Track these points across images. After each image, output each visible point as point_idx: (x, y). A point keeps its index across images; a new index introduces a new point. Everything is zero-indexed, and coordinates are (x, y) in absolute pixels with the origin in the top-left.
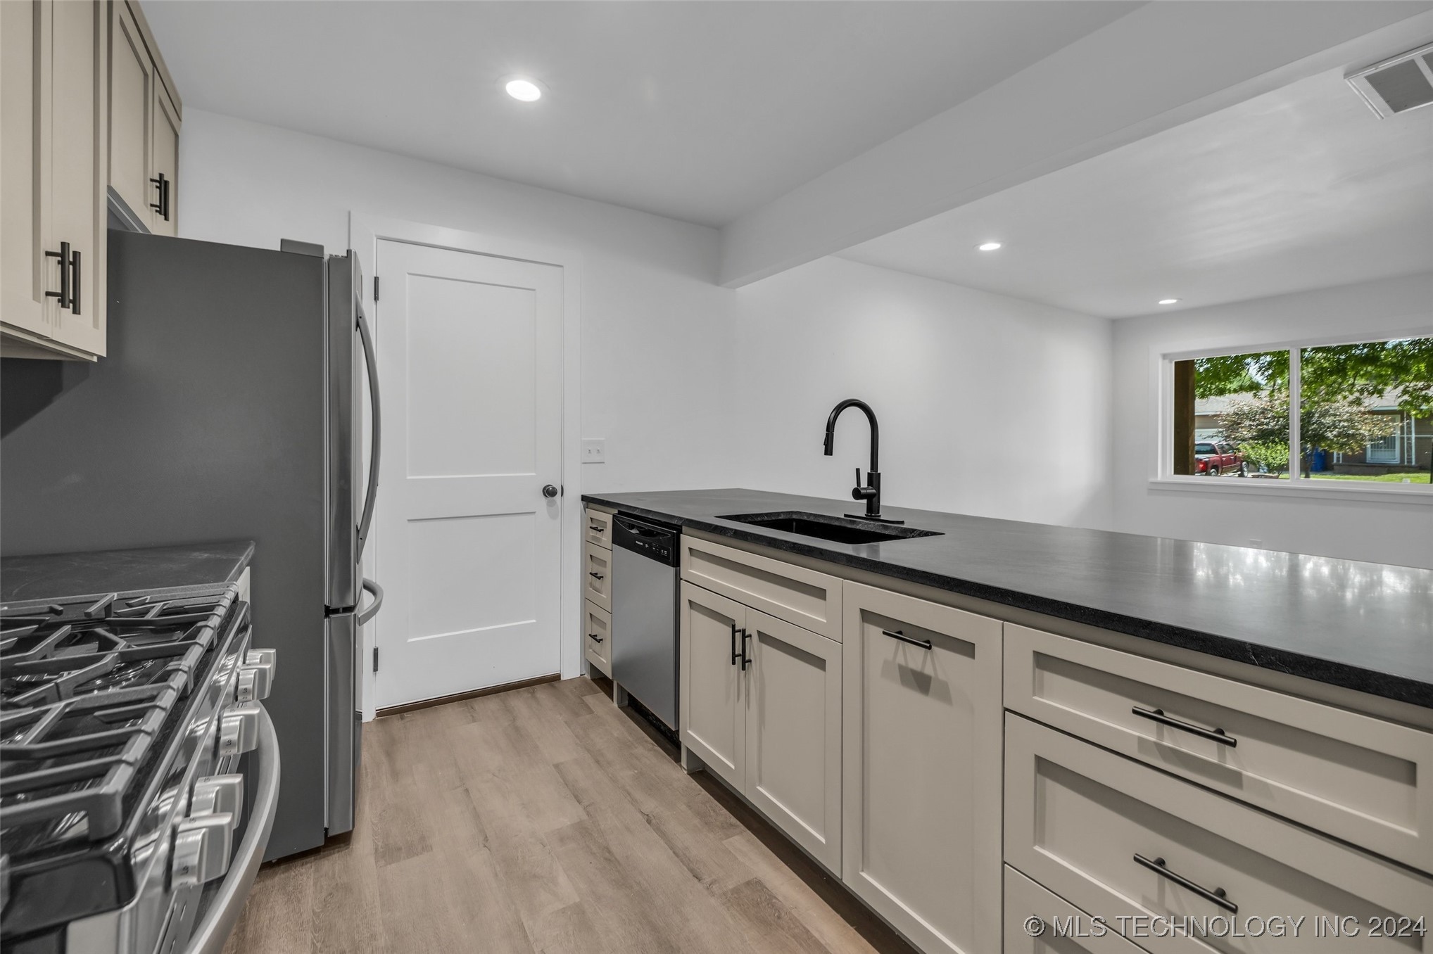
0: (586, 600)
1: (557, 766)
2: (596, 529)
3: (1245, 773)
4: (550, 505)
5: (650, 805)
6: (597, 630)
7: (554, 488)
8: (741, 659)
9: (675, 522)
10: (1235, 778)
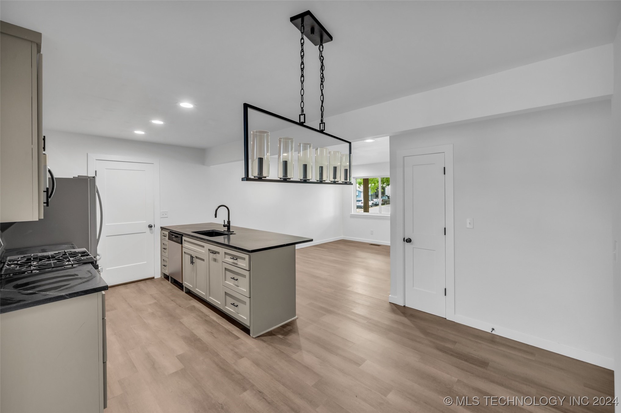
0: (161, 255)
1: (150, 295)
2: (164, 236)
3: (238, 263)
4: (150, 230)
5: (173, 298)
6: (165, 264)
7: (151, 225)
8: (192, 262)
9: (181, 234)
10: (237, 264)
